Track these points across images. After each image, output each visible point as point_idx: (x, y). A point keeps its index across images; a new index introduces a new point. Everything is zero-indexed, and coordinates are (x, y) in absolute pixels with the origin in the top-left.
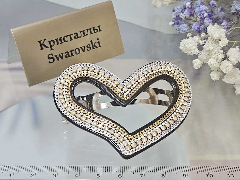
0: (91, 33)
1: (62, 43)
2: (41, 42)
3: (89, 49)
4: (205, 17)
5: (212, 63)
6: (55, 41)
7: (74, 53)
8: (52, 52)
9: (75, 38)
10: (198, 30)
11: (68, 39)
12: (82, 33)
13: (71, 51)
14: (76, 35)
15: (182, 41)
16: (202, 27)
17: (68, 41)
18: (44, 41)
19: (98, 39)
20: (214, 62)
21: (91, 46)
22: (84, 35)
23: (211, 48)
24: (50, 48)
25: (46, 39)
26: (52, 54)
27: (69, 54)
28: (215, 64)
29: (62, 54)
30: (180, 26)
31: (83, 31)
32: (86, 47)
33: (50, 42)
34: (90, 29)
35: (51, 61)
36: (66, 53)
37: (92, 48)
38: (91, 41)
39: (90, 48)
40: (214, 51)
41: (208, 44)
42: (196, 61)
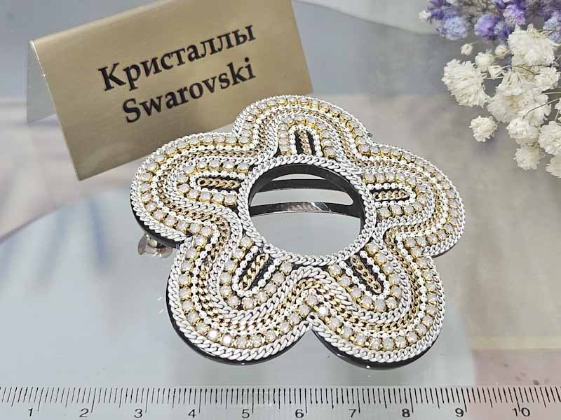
0: (230, 46)
1: (157, 71)
2: (107, 70)
3: (224, 84)
4: (506, 4)
5: (518, 130)
6: (142, 68)
7: (187, 95)
8: (133, 94)
9: (191, 59)
10: (491, 34)
11: (172, 61)
12: (207, 45)
13: (181, 92)
14: (191, 50)
15: (448, 64)
16: (499, 27)
17: (172, 67)
18: (113, 70)
19: (247, 60)
20: (524, 126)
21: (230, 77)
22: (213, 51)
23: (517, 91)
24: (127, 86)
25: (118, 64)
27: (176, 99)
28: (525, 133)
29: (159, 98)
30: (447, 22)
31: (211, 41)
32: (217, 80)
33: (127, 70)
34: (227, 36)
35: (133, 116)
36: (169, 97)
37: (232, 82)
38: (231, 65)
39: (227, 81)
40: (523, 98)
41: (509, 81)
42: (480, 122)
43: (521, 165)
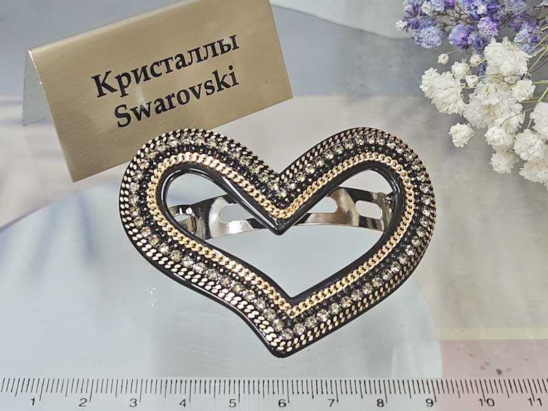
0: (215, 54)
1: (147, 78)
2: (100, 77)
3: (210, 91)
4: (480, 16)
5: (496, 137)
6: (132, 75)
7: (174, 100)
8: (123, 101)
9: (178, 67)
10: (464, 43)
11: (161, 69)
12: (194, 53)
13: (169, 98)
14: (179, 59)
15: (425, 72)
16: (473, 37)
17: (161, 74)
18: (106, 76)
19: (231, 68)
20: (501, 134)
21: (215, 84)
22: (200, 60)
23: (494, 100)
24: (119, 92)
25: (110, 72)
26: (124, 106)
27: (164, 105)
28: (502, 140)
29: (149, 104)
30: (422, 31)
31: (197, 50)
32: (203, 86)
33: (119, 78)
34: (212, 45)
35: (124, 121)
36: (158, 103)
37: (217, 89)
38: (216, 73)
39: (212, 88)
40: (500, 107)
41: (487, 91)
42: (459, 129)
43: (496, 170)
